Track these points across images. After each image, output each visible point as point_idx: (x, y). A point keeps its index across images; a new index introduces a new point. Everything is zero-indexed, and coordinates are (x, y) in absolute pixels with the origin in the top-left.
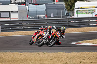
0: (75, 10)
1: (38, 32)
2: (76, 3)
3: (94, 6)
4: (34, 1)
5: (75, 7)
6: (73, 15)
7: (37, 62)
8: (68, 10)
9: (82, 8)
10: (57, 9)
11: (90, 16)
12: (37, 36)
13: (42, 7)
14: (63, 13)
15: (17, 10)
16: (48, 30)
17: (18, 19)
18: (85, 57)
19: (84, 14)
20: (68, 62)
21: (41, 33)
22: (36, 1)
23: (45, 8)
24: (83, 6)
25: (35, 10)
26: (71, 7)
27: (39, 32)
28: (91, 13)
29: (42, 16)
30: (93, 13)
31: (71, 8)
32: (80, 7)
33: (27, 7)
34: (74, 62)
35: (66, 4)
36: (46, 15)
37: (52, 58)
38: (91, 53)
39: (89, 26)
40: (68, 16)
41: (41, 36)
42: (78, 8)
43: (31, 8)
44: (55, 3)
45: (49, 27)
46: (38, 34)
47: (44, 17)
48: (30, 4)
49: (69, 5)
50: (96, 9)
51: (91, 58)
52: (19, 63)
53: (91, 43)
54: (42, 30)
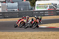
0: (36, 6)
2: (36, 2)
5: (36, 4)
6: (35, 9)
8: (32, 6)
10: (25, 5)
11: (45, 9)
12: (20, 22)
13: (16, 4)
14: (29, 7)
17: (1, 12)
18: (42, 35)
19: (42, 8)
21: (23, 20)
22: (12, 0)
23: (17, 5)
24: (41, 4)
25: (12, 6)
26: (33, 4)
28: (46, 8)
32: (39, 4)
33: (7, 4)
37: (22, 35)
38: (45, 32)
39: (44, 16)
42: (38, 5)
43: (9, 4)
45: (27, 17)
47: (17, 10)
48: (8, 2)
49: (32, 3)
50: (49, 5)
51: (46, 35)
52: (2, 38)
53: (45, 26)
54: (23, 18)
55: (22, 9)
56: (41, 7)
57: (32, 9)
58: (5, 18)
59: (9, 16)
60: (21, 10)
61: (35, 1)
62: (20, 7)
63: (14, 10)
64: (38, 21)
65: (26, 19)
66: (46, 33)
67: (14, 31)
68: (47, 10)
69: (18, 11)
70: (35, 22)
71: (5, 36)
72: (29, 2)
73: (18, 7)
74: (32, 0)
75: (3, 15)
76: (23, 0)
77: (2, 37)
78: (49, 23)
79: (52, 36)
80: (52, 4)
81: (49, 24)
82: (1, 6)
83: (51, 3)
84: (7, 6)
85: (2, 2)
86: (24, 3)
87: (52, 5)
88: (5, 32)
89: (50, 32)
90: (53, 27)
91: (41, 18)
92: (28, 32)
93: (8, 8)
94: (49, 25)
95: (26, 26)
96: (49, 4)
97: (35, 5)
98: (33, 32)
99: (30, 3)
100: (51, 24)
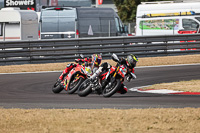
0: (138, 20)
1: (73, 67)
2: (139, 7)
3: (177, 12)
4: (53, 2)
5: (138, 15)
6: (134, 32)
7: (59, 129)
8: (123, 21)
9: (151, 16)
10: (100, 18)
11: (169, 32)
12: (70, 75)
13: (70, 15)
14: (113, 26)
15: (18, 19)
16: (94, 63)
17: (20, 40)
18: (157, 118)
19: (157, 28)
20: (124, 129)
21: (80, 68)
22: (57, 2)
23: (75, 16)
24: (154, 13)
25: (56, 21)
26: (129, 14)
27: (75, 66)
28: (171, 27)
29: (69, 33)
30: (174, 26)
31: (129, 16)
32: (147, 13)
33: (39, 14)
34: (136, 128)
35: (119, 8)
36: (77, 31)
37: (89, 120)
38: (169, 110)
39: (166, 54)
40: (124, 32)
41: (80, 74)
42: (144, 17)
43: (47, 15)
44: (97, 5)
46: (73, 71)
47: (73, 36)
48: (44, 7)
49: (124, 9)
50: (181, 18)
51: (171, 119)
52: (23, 131)
53: (170, 89)
54: (81, 62)
55: (90, 32)
56: (156, 24)
57: (123, 31)
58: (32, 61)
59: (48, 53)
60: (87, 35)
61: (134, 2)
62: (82, 22)
63: (62, 36)
64: (123, 70)
65: (90, 65)
66: (172, 112)
67: (64, 105)
68: (176, 33)
69: (77, 38)
70: (111, 75)
71: (34, 123)
72: (113, 7)
73: (78, 25)
74: (125, 1)
75: (28, 51)
76: (94, 1)
77: (22, 127)
78: (182, 80)
79: (192, 123)
80: (194, 14)
81: (183, 82)
82: (19, 20)
83: (188, 11)
84: (41, 21)
85: (23, 7)
86: (98, 9)
87: (192, 18)
88: (34, 110)
89: (187, 109)
90: (195, 91)
91: (135, 61)
92: (109, 110)
93: (43, 26)
94: (181, 87)
95: (84, 88)
96: (183, 12)
97: (135, 18)
98: (126, 111)
99: (116, 11)
100: (189, 82)
